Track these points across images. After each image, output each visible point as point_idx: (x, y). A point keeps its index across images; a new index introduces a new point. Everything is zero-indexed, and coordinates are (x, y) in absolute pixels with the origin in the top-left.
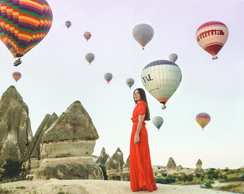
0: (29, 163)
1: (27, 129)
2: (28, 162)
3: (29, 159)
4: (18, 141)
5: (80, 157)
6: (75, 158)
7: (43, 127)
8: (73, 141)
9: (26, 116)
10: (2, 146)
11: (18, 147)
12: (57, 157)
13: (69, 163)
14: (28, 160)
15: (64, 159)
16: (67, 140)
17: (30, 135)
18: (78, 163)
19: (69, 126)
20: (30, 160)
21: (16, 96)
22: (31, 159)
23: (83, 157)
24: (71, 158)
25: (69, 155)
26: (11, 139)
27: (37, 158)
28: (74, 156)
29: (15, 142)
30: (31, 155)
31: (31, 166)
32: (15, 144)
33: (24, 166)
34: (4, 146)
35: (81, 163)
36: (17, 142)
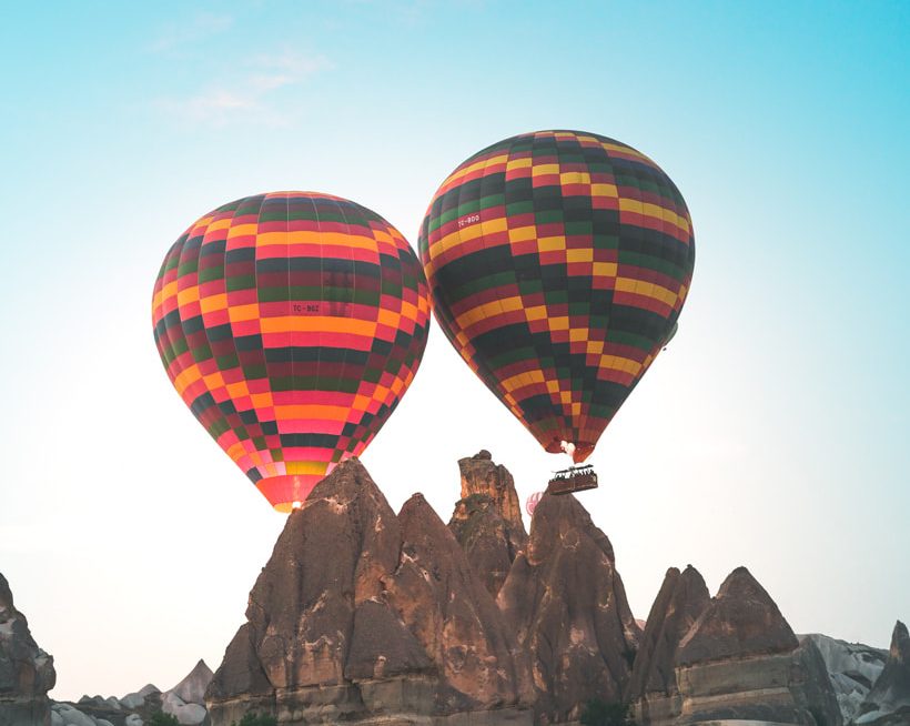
0: (643, 706)
1: (618, 609)
2: (640, 704)
3: (642, 695)
4: (600, 647)
5: (759, 691)
6: (750, 694)
7: (665, 609)
8: (741, 659)
9: (611, 572)
10: (561, 664)
11: (603, 664)
12: (712, 694)
13: (739, 705)
14: (640, 699)
15: (726, 696)
16: (728, 657)
17: (629, 627)
18: (758, 704)
19: (728, 627)
20: (644, 699)
21: (573, 512)
22: (646, 696)
23: (765, 691)
24: (741, 694)
25: (735, 689)
26: (580, 642)
27: (663, 693)
28: (747, 689)
29: (592, 651)
30: (647, 687)
31: (651, 715)
32: (592, 654)
33: (632, 716)
34: (567, 662)
35: (763, 704)
36: (597, 649)
